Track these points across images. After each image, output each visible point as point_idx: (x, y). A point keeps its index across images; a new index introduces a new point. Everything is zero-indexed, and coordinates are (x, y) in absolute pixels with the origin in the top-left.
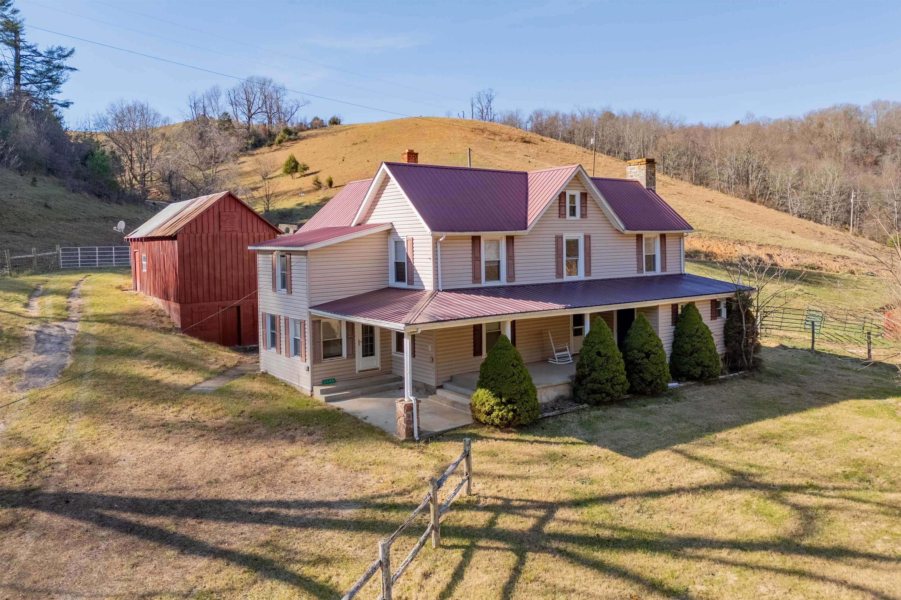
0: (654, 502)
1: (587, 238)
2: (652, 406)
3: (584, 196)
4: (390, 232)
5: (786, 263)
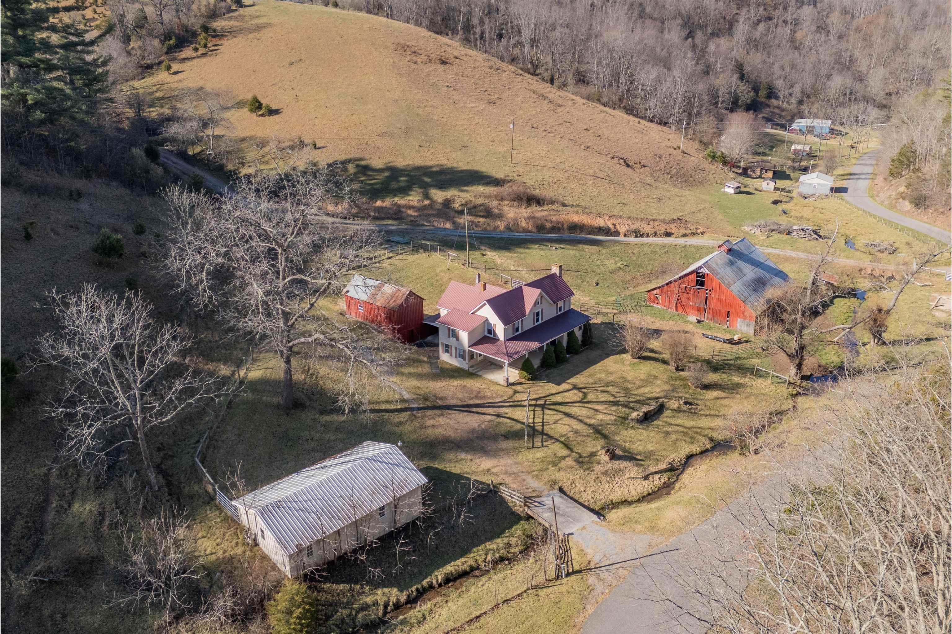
1: (542, 310)
2: (562, 367)
3: (542, 297)
4: (487, 320)
5: (622, 230)
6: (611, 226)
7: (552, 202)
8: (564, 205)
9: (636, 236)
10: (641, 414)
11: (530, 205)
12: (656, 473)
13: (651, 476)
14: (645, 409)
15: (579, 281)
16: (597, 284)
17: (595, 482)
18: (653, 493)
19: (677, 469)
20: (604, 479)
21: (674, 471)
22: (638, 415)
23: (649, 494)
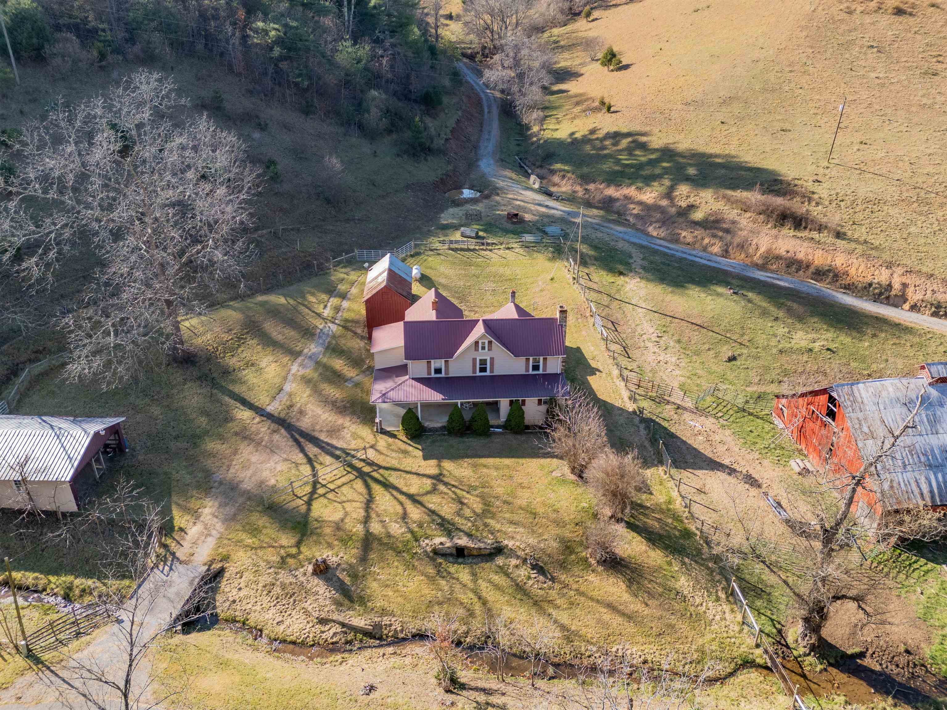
0: (404, 475)
1: (492, 359)
5: (913, 296)
6: (897, 286)
7: (820, 228)
8: (839, 235)
9: (935, 314)
10: (448, 544)
11: (782, 225)
12: (343, 625)
13: (333, 624)
14: (463, 541)
15: (707, 346)
16: (732, 359)
17: (265, 586)
18: (303, 644)
19: (380, 639)
20: (277, 590)
21: (375, 638)
22: (441, 543)
23: (294, 643)
